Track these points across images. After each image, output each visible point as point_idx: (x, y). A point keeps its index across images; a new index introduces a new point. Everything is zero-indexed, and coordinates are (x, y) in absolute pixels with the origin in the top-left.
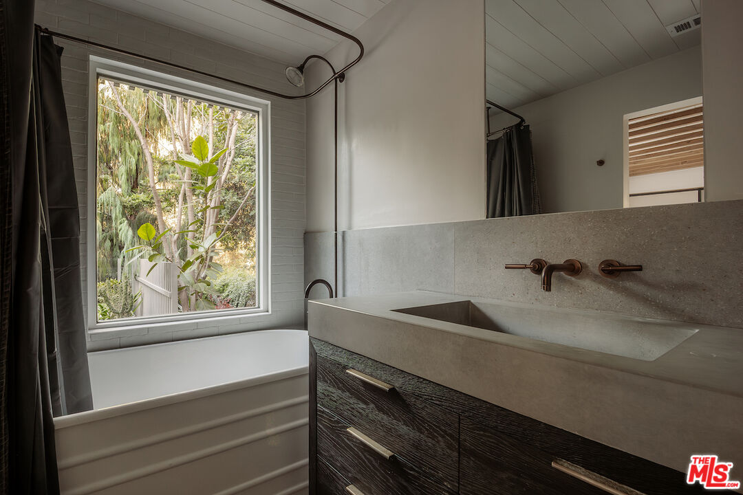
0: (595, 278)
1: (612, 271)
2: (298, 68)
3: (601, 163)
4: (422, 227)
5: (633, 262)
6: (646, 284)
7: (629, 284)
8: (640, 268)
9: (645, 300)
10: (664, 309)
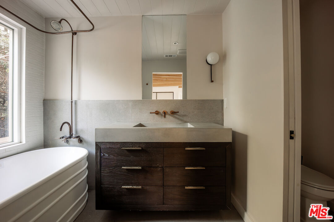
0: (169, 115)
1: (173, 113)
2: (59, 22)
3: (147, 84)
4: (119, 101)
5: (176, 111)
6: (179, 115)
7: (175, 116)
8: (178, 112)
9: (178, 119)
10: (181, 120)
